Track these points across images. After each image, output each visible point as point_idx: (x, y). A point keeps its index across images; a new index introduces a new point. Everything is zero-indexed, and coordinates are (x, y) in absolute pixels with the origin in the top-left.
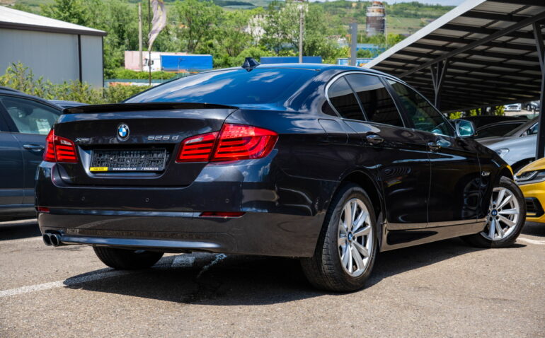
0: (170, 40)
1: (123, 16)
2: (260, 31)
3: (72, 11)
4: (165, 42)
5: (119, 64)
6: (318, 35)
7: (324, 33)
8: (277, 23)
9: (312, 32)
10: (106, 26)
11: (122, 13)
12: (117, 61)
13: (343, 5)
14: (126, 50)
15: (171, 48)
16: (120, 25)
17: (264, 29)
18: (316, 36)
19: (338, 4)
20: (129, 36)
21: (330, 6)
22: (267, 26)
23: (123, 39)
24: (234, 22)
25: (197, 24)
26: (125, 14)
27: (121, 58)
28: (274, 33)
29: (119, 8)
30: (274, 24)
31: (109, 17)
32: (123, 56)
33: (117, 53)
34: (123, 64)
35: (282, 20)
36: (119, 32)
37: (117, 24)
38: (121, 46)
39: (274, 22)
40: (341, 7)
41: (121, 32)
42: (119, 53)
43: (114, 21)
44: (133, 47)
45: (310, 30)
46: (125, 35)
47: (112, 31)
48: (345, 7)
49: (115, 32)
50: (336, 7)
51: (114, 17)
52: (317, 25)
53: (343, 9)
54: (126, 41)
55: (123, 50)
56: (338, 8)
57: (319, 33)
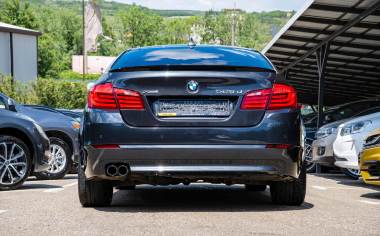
0: (115, 46)
1: (72, 24)
2: (197, 38)
3: (20, 17)
4: (110, 48)
5: (67, 67)
6: (250, 41)
7: (256, 39)
8: (213, 31)
9: (245, 38)
10: (57, 33)
11: (70, 21)
12: (66, 65)
13: (278, 15)
14: (74, 54)
15: (115, 53)
16: (69, 33)
17: (201, 36)
18: (249, 42)
19: (273, 15)
20: (77, 42)
21: (267, 16)
22: (204, 33)
23: (72, 45)
24: (174, 30)
25: (139, 32)
26: (73, 22)
27: (70, 62)
28: (210, 39)
29: (68, 16)
30: (210, 31)
31: (59, 24)
32: (71, 60)
33: (66, 58)
34: (71, 68)
35: (218, 28)
36: (68, 38)
37: (66, 32)
38: (69, 51)
39: (211, 29)
40: (276, 17)
41: (69, 39)
42: (67, 58)
43: (64, 29)
44: (80, 52)
45: (243, 37)
46: (74, 42)
47: (62, 37)
48: (280, 17)
49: (65, 39)
50: (272, 17)
51: (64, 25)
52: (250, 32)
53: (278, 19)
54: (75, 47)
55: (71, 55)
56: (274, 18)
57: (252, 40)
